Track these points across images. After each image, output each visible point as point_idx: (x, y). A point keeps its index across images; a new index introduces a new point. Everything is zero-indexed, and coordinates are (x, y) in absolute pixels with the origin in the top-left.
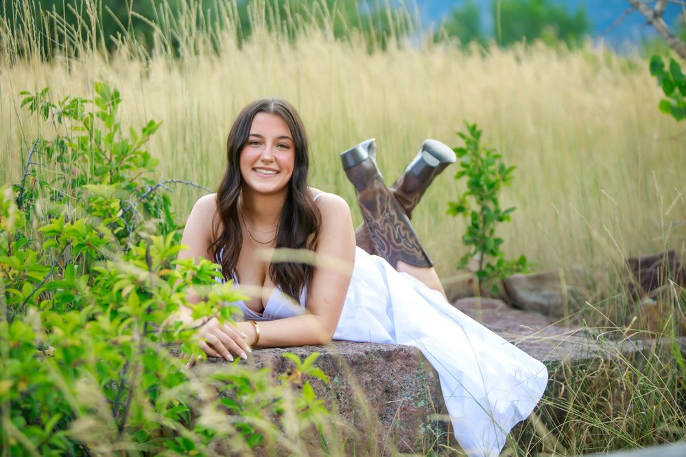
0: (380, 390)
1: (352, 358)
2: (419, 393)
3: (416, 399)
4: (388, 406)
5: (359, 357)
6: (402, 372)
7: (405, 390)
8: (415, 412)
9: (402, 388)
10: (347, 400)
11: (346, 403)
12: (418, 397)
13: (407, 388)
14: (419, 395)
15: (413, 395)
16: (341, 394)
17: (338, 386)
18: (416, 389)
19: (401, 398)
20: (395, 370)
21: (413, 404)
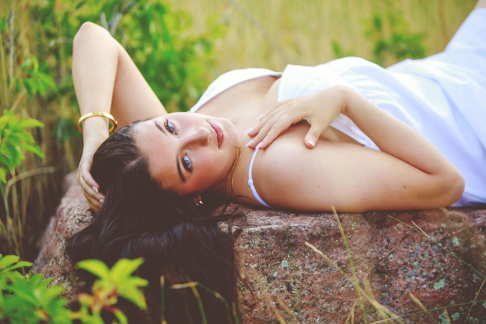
0: (365, 271)
1: (310, 231)
2: (434, 271)
3: (430, 279)
4: (384, 292)
5: (323, 228)
6: (406, 240)
7: (412, 267)
8: (429, 298)
9: (406, 264)
10: (305, 292)
11: (304, 295)
12: (433, 276)
13: (415, 263)
14: (436, 274)
15: (425, 274)
16: (295, 283)
17: (288, 273)
18: (428, 264)
19: (404, 279)
20: (392, 240)
21: (425, 286)
